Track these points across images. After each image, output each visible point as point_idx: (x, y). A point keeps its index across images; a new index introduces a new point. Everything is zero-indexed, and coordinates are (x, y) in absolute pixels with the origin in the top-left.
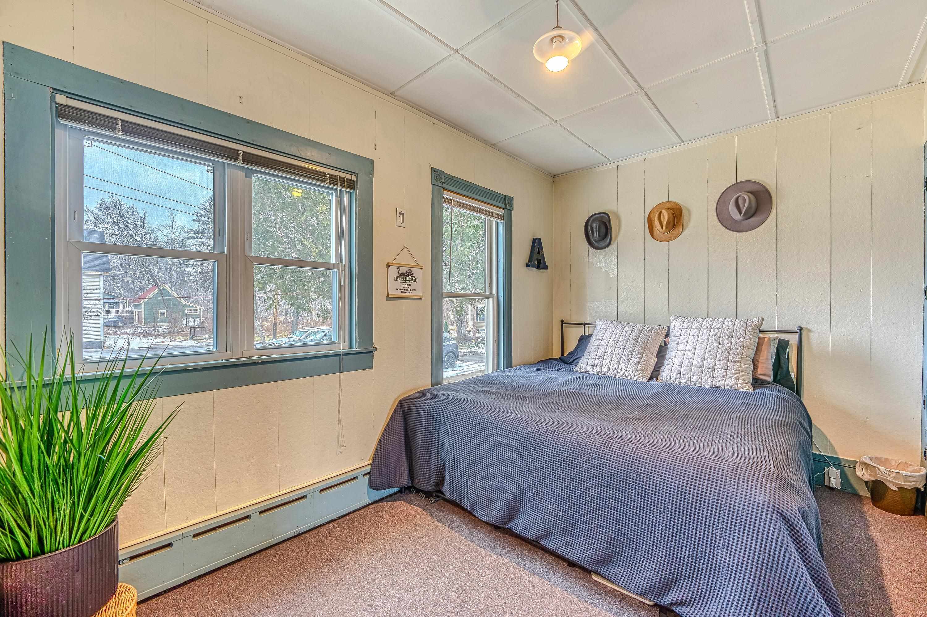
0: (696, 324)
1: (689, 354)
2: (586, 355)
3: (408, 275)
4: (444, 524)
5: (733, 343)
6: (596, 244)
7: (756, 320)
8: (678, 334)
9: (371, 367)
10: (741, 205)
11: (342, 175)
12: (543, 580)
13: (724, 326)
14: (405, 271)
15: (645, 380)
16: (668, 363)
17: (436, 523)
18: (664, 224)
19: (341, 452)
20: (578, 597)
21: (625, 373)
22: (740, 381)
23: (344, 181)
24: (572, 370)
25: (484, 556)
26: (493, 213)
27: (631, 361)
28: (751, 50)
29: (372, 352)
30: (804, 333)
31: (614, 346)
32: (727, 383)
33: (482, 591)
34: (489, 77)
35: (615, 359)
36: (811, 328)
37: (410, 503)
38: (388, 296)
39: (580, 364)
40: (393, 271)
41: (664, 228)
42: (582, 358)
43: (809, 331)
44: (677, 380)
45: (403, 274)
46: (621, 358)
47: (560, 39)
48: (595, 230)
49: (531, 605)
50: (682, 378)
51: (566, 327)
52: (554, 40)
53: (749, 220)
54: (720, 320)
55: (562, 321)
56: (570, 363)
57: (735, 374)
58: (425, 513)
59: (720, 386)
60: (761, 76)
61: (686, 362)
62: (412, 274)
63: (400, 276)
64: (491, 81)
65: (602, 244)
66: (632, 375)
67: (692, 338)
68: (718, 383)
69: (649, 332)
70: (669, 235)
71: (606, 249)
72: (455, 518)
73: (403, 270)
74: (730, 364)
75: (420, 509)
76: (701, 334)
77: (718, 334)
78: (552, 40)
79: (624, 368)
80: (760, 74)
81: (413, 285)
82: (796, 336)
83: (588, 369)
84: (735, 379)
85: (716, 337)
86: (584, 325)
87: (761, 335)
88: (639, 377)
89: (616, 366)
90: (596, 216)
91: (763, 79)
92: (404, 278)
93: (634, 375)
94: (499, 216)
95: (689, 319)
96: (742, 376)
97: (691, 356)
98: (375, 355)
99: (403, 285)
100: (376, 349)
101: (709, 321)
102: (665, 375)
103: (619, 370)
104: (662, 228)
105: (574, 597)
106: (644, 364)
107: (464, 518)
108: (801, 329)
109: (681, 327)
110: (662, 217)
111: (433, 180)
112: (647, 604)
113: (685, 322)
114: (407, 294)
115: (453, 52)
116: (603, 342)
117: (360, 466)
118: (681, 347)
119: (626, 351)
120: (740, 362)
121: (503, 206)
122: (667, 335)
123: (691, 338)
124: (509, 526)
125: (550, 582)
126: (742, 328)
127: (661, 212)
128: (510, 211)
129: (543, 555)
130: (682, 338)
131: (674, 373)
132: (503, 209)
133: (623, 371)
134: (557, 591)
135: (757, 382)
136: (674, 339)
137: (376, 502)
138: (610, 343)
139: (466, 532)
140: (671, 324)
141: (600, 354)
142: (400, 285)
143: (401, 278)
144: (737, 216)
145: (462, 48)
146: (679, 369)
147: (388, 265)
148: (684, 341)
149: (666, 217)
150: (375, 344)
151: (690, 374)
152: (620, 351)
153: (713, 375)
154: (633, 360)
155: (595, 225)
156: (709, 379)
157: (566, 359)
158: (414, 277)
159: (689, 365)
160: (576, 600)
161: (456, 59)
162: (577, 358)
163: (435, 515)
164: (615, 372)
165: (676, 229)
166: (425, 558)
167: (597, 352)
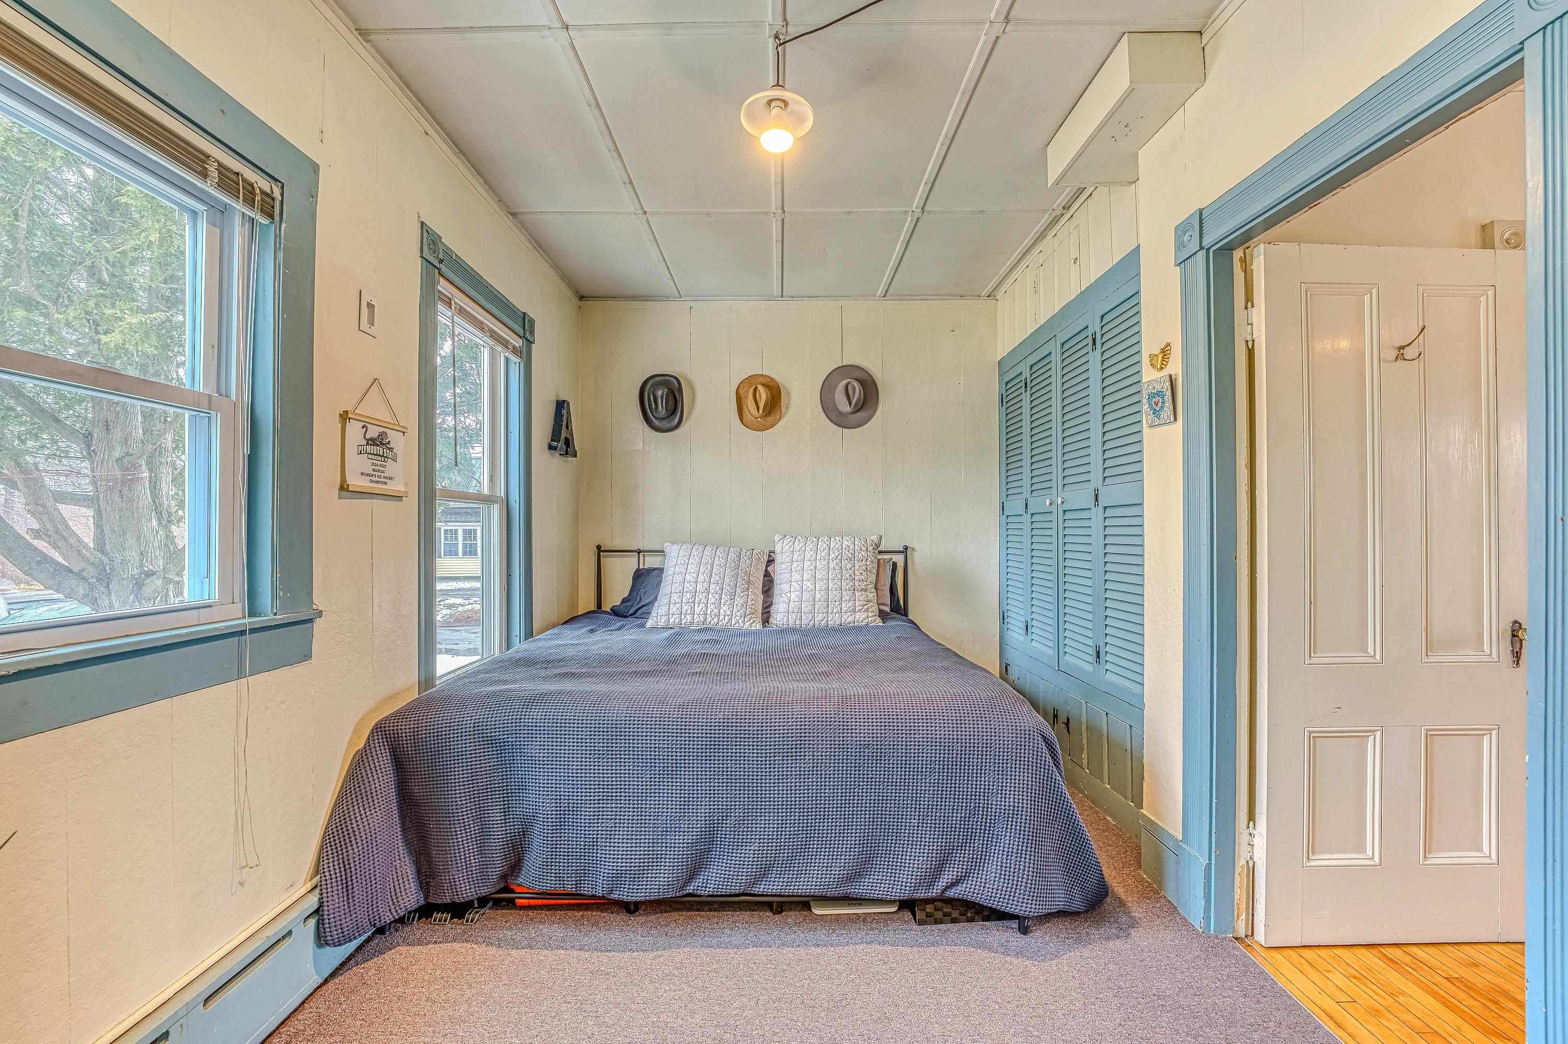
0: (810, 545)
1: (808, 585)
2: (662, 600)
3: (383, 444)
4: (531, 947)
5: (857, 567)
6: (656, 422)
7: (874, 538)
8: (788, 559)
9: (307, 657)
10: (851, 395)
11: (249, 174)
12: (761, 949)
13: (844, 546)
14: (375, 436)
15: (759, 626)
16: (782, 600)
17: (514, 952)
18: (761, 405)
19: (241, 884)
20: (818, 946)
21: (730, 620)
22: (870, 614)
23: (254, 195)
24: (642, 626)
25: (649, 962)
26: (507, 341)
27: (736, 602)
28: (909, 211)
29: (310, 621)
30: (909, 552)
31: (707, 581)
32: (857, 617)
33: (692, 1013)
34: (590, 97)
35: (713, 600)
36: (914, 546)
37: (420, 943)
38: (344, 487)
39: (654, 613)
40: (354, 431)
41: (761, 411)
42: (656, 604)
43: (913, 549)
44: (798, 622)
45: (372, 442)
46: (721, 599)
47: (782, 105)
48: (659, 401)
49: (774, 989)
50: (804, 617)
51: (605, 557)
52: (773, 104)
53: (857, 414)
54: (837, 539)
55: (599, 547)
56: (631, 615)
57: (864, 606)
58: (475, 946)
59: (850, 623)
60: (899, 244)
61: (806, 596)
62: (389, 443)
63: (367, 444)
64: (590, 106)
65: (665, 424)
66: (740, 622)
67: (809, 563)
68: (848, 618)
69: (749, 559)
70: (763, 422)
71: (672, 433)
72: (545, 929)
73: (373, 432)
74: (857, 594)
75: (456, 945)
76: (818, 557)
77: (839, 557)
78: (769, 102)
79: (728, 612)
80: (900, 242)
81: (391, 468)
82: (902, 556)
83: (672, 621)
84: (864, 612)
85: (838, 561)
86: (639, 553)
87: (879, 557)
88: (751, 624)
89: (716, 611)
90: (658, 379)
91: (899, 248)
92: (375, 449)
93: (744, 622)
94: (515, 351)
95: (800, 538)
96: (871, 607)
97: (812, 587)
98: (318, 624)
99: (373, 464)
100: (320, 614)
101: (825, 540)
102: (779, 617)
103: (722, 617)
104: (758, 411)
105: (813, 948)
106: (753, 605)
107: (563, 922)
108: (906, 548)
109: (791, 549)
110: (758, 395)
111: (425, 248)
112: (891, 913)
113: (796, 544)
114: (380, 486)
115: (559, 25)
116: (688, 577)
117: (289, 902)
118: (796, 576)
119: (727, 588)
120: (866, 590)
121: (521, 332)
122: (770, 561)
123: (807, 563)
124: (690, 889)
125: (770, 947)
126: (864, 548)
127: (756, 388)
128: (530, 343)
129: (733, 916)
130: (795, 565)
131: (793, 612)
132: (520, 337)
133: (727, 618)
134: (789, 953)
135: (882, 615)
136: (783, 566)
137: (333, 975)
138: (701, 578)
139: (585, 940)
140: (777, 546)
141: (688, 595)
142: (366, 464)
143: (369, 449)
144: (845, 407)
145: (580, 28)
146: (799, 606)
147: (345, 417)
148: (799, 568)
149: (764, 397)
150: (319, 602)
151: (813, 612)
152: (717, 588)
153: (841, 609)
154: (739, 601)
155: (660, 392)
156: (837, 615)
157: (622, 609)
158: (391, 449)
159: (811, 599)
160: (819, 950)
161: (556, 40)
162: (643, 606)
163: (499, 940)
164: (716, 620)
165: (773, 415)
166: (548, 1020)
167: (682, 592)
